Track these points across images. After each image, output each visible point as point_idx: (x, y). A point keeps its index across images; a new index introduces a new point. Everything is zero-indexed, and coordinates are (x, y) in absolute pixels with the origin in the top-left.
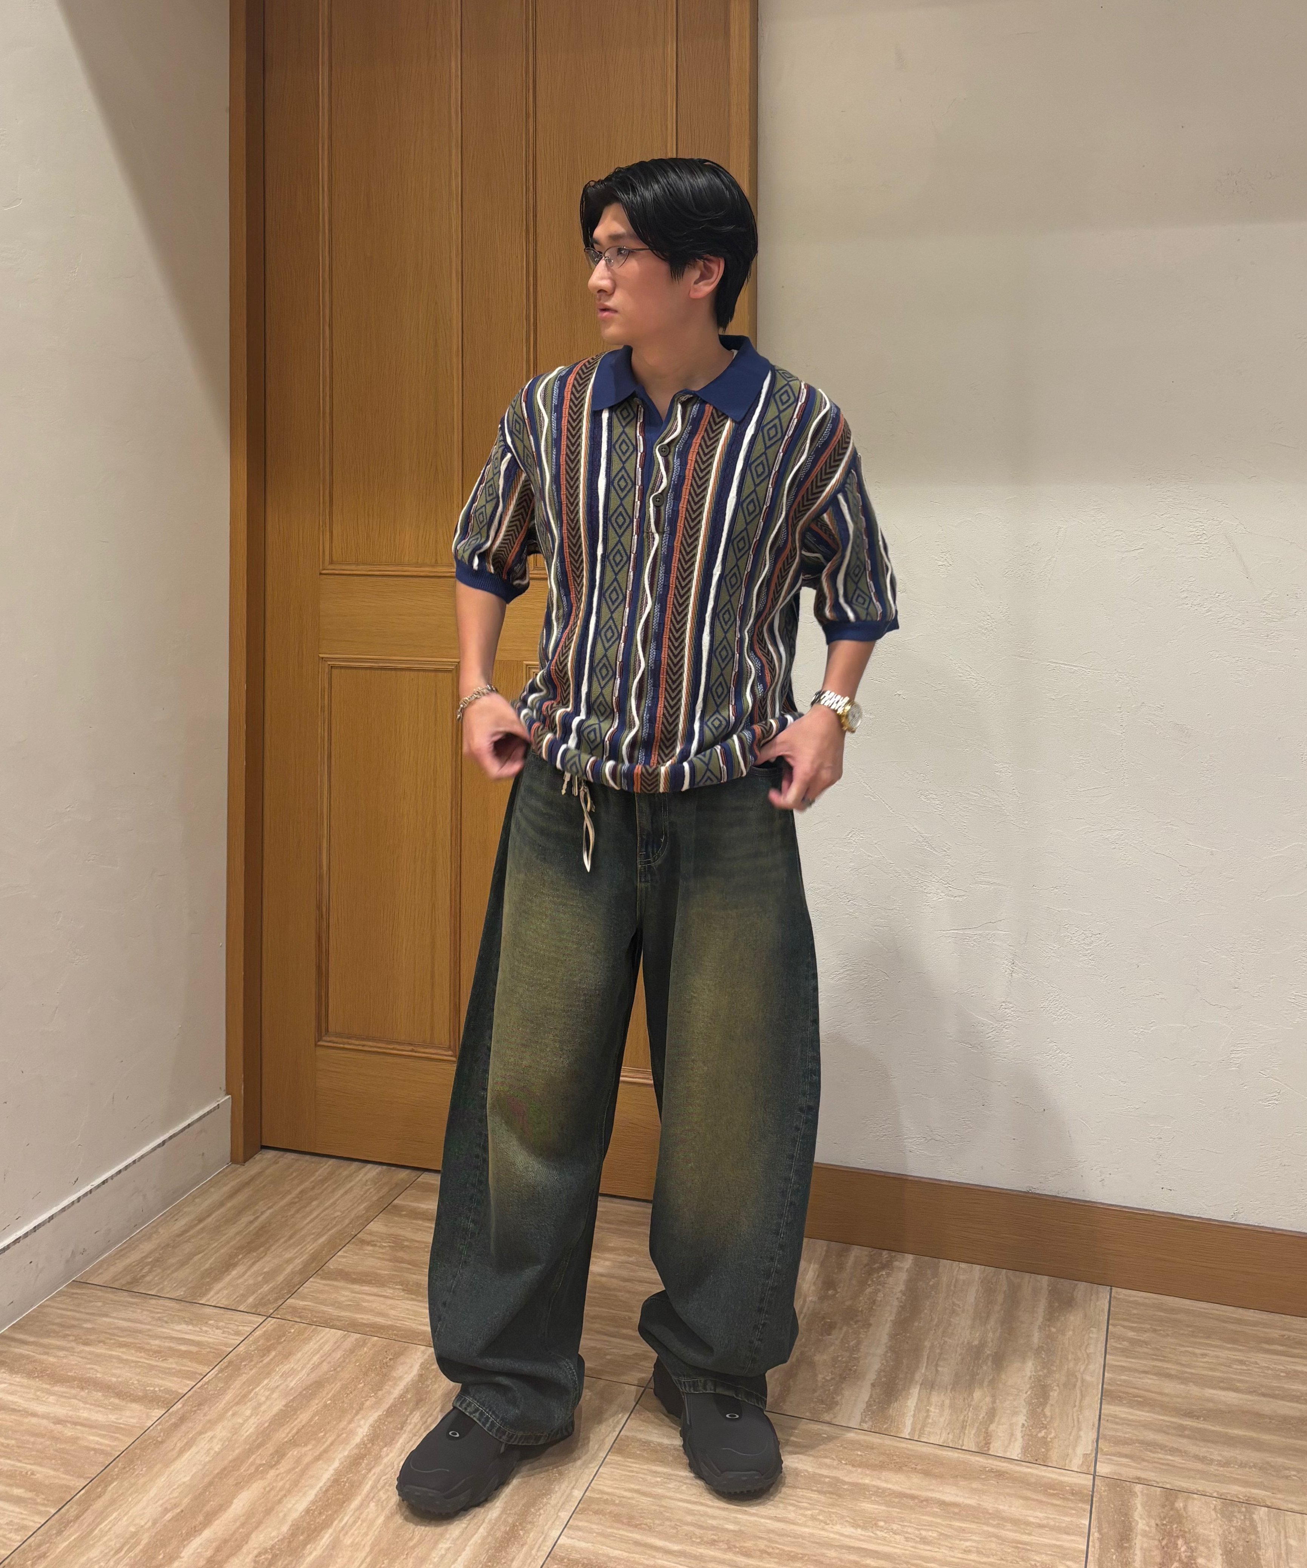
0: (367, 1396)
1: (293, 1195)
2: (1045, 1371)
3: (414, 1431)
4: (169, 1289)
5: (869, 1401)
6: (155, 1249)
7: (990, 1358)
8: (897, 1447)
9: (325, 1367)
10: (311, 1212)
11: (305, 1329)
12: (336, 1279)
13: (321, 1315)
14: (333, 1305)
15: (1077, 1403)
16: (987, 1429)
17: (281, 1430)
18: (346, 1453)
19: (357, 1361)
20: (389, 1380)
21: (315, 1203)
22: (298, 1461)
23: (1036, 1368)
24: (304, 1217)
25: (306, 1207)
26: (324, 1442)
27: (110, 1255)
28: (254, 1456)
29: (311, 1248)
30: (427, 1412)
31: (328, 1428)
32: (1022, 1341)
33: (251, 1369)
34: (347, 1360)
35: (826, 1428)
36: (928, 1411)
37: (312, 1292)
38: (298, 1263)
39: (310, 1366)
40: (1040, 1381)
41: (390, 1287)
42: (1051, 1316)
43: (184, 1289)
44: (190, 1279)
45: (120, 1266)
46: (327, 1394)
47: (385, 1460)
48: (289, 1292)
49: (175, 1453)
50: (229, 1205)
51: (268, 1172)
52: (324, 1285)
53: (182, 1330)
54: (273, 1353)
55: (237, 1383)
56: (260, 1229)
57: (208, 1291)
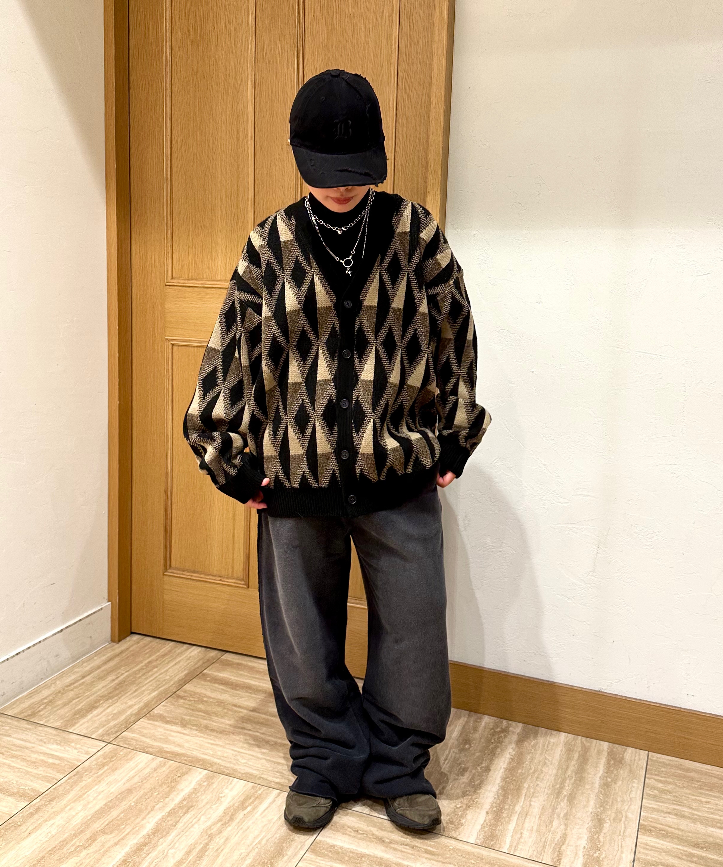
0: (158, 801)
1: (143, 664)
2: (602, 809)
3: (183, 828)
4: (52, 721)
5: (483, 824)
6: (51, 694)
7: (566, 798)
8: (499, 859)
9: (136, 779)
10: (152, 675)
11: (130, 752)
12: (156, 721)
13: (142, 744)
14: (150, 737)
15: (622, 834)
16: (560, 849)
17: (98, 821)
18: (135, 841)
19: (157, 776)
20: (174, 791)
21: (155, 670)
22: (103, 846)
23: (596, 806)
24: (147, 679)
25: (149, 672)
26: (124, 832)
27: (22, 697)
28: (76, 840)
29: (146, 698)
30: (194, 815)
31: (128, 822)
32: (587, 787)
33: (89, 778)
34: (151, 776)
35: (452, 842)
36: (522, 833)
37: (140, 728)
38: (136, 707)
39: (127, 778)
40: (598, 815)
41: (188, 728)
42: (608, 770)
43: (62, 721)
44: (67, 715)
45: (27, 704)
46: (134, 798)
47: (160, 848)
48: (126, 727)
49: (26, 833)
50: (103, 668)
51: (131, 649)
52: (149, 724)
53: (54, 748)
54: (106, 768)
55: (78, 788)
56: (118, 685)
57: (76, 723)
